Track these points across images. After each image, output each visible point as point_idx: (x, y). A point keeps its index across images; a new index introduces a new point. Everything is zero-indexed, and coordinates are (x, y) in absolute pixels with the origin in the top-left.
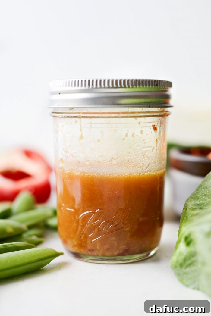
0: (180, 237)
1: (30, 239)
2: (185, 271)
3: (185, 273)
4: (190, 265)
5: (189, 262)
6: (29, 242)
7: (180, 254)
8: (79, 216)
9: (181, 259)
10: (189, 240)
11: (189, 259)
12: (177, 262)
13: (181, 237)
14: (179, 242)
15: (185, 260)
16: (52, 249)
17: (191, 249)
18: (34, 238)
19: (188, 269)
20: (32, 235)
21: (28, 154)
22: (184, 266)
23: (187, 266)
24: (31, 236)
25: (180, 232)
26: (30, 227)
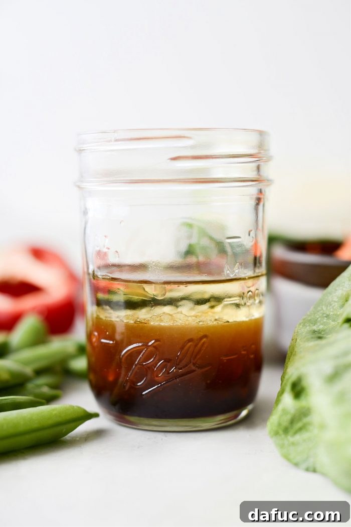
0: (283, 384)
1: (37, 391)
2: (291, 439)
3: (293, 444)
4: (300, 429)
5: (299, 425)
6: (36, 396)
7: (285, 412)
8: (122, 352)
9: (286, 419)
10: (298, 388)
11: (300, 419)
12: (279, 424)
13: (286, 384)
14: (281, 393)
15: (292, 422)
16: (79, 408)
17: (303, 403)
18: (46, 390)
19: (298, 437)
20: (42, 385)
21: (38, 254)
22: (291, 432)
23: (296, 433)
24: (39, 386)
25: (284, 377)
26: (39, 372)
